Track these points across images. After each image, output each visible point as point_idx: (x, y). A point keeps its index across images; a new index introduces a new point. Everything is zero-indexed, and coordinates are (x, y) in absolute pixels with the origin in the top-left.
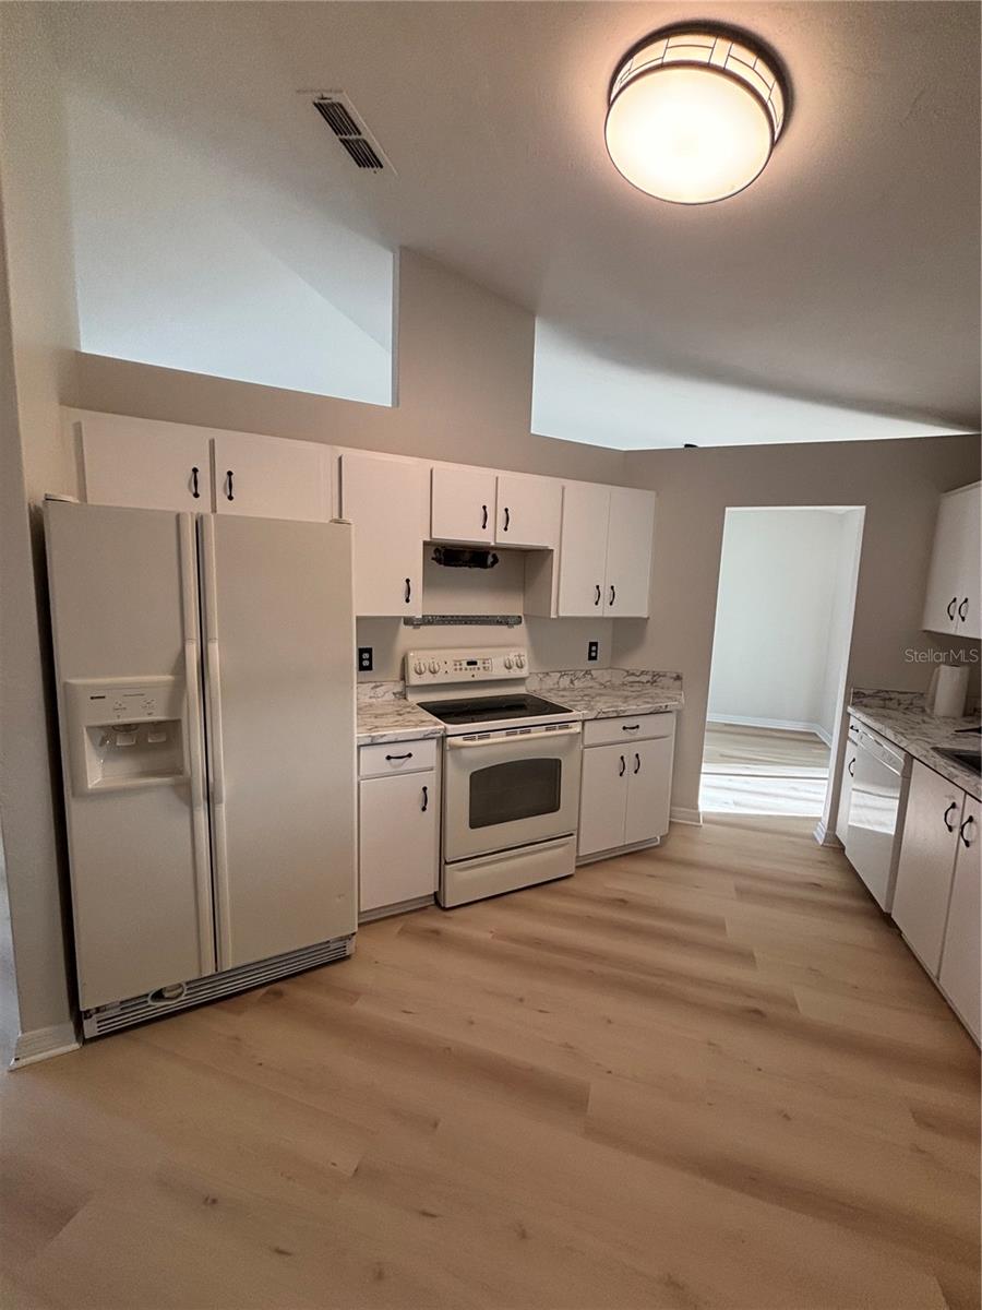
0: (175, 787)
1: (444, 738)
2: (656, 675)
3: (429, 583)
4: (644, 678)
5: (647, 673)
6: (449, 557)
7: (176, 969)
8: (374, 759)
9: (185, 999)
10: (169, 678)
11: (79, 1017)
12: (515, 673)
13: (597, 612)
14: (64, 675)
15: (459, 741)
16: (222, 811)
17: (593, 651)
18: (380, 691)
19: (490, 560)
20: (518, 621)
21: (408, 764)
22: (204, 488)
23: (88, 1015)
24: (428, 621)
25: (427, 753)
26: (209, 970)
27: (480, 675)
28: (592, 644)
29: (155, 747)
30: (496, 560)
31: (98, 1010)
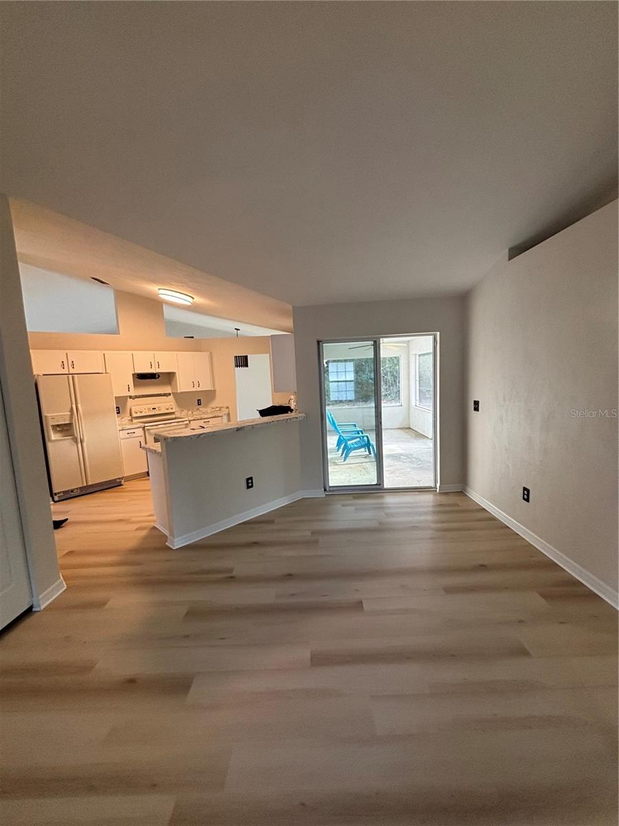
0: (72, 439)
1: (144, 427)
2: (221, 408)
3: (135, 385)
4: (217, 409)
5: (217, 407)
6: (142, 378)
7: (78, 484)
8: (123, 434)
9: (78, 492)
10: (69, 413)
11: (52, 495)
12: (170, 411)
13: (194, 390)
14: (45, 413)
15: (149, 428)
16: (85, 444)
17: (199, 403)
18: (123, 419)
19: (157, 376)
20: (170, 394)
21: (134, 435)
22: (66, 366)
23: (56, 494)
24: (137, 397)
25: (140, 432)
26: (85, 485)
27: (158, 412)
28: (198, 400)
29: (67, 430)
30: (159, 376)
31: (59, 493)
